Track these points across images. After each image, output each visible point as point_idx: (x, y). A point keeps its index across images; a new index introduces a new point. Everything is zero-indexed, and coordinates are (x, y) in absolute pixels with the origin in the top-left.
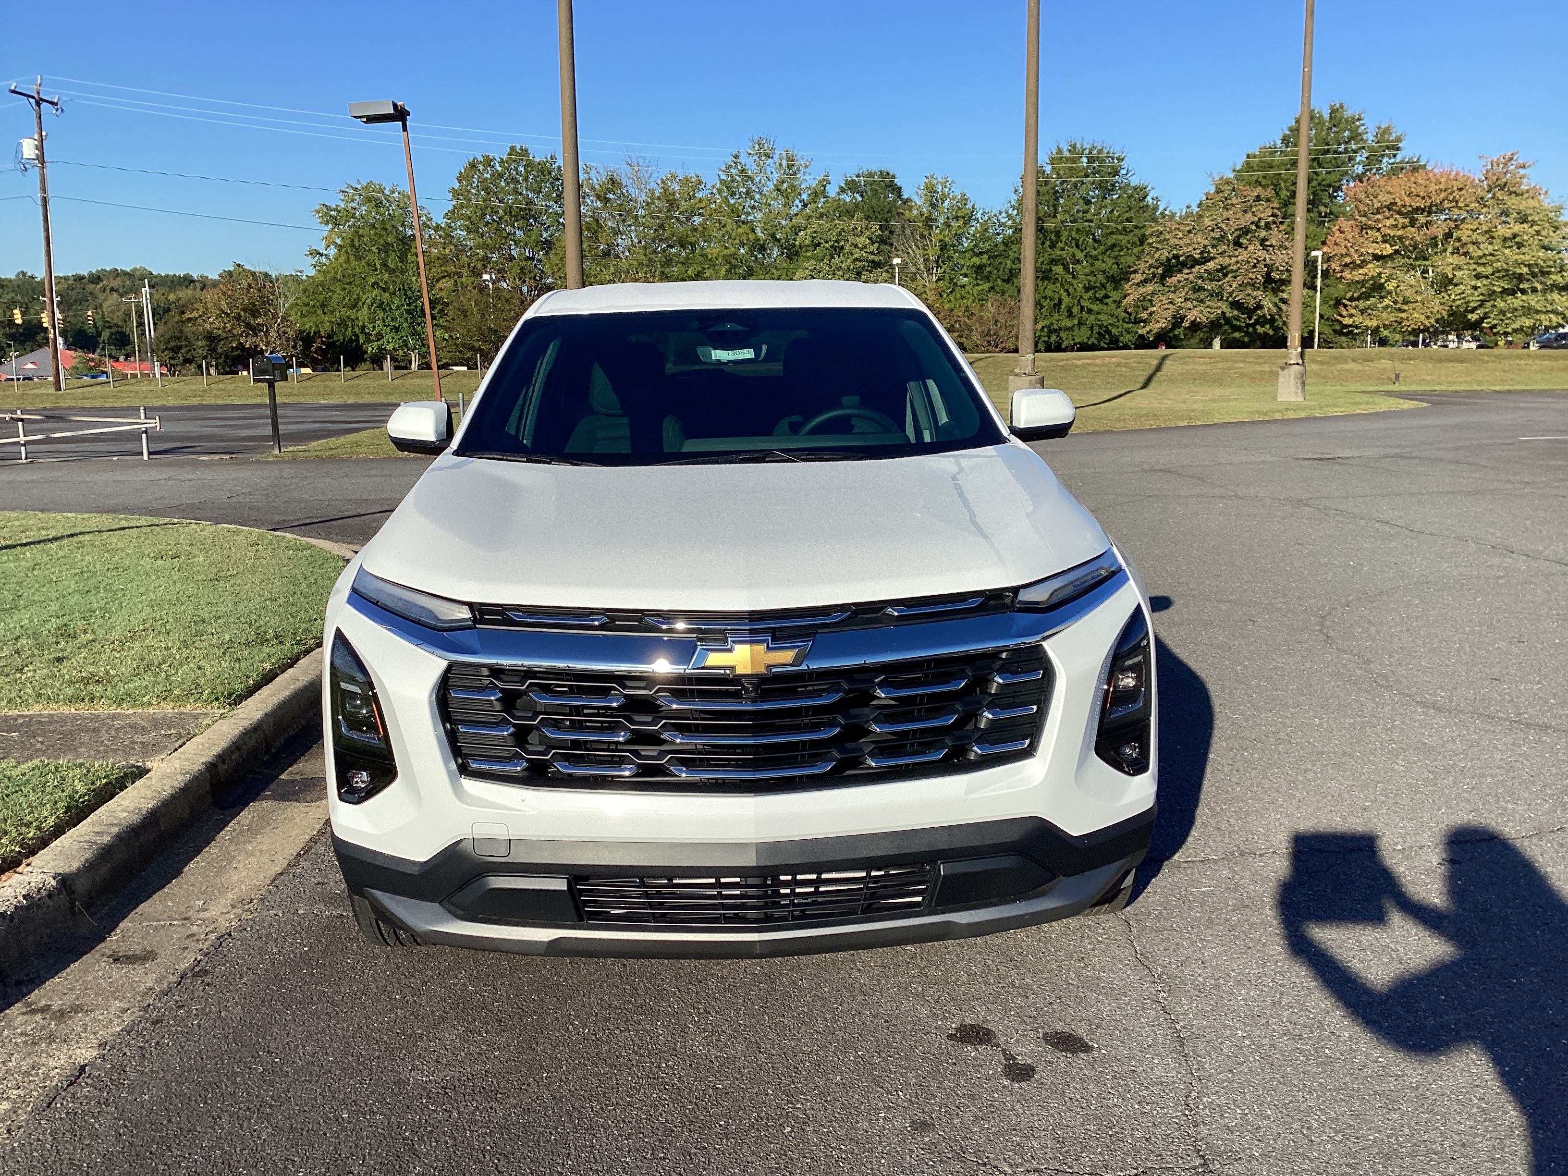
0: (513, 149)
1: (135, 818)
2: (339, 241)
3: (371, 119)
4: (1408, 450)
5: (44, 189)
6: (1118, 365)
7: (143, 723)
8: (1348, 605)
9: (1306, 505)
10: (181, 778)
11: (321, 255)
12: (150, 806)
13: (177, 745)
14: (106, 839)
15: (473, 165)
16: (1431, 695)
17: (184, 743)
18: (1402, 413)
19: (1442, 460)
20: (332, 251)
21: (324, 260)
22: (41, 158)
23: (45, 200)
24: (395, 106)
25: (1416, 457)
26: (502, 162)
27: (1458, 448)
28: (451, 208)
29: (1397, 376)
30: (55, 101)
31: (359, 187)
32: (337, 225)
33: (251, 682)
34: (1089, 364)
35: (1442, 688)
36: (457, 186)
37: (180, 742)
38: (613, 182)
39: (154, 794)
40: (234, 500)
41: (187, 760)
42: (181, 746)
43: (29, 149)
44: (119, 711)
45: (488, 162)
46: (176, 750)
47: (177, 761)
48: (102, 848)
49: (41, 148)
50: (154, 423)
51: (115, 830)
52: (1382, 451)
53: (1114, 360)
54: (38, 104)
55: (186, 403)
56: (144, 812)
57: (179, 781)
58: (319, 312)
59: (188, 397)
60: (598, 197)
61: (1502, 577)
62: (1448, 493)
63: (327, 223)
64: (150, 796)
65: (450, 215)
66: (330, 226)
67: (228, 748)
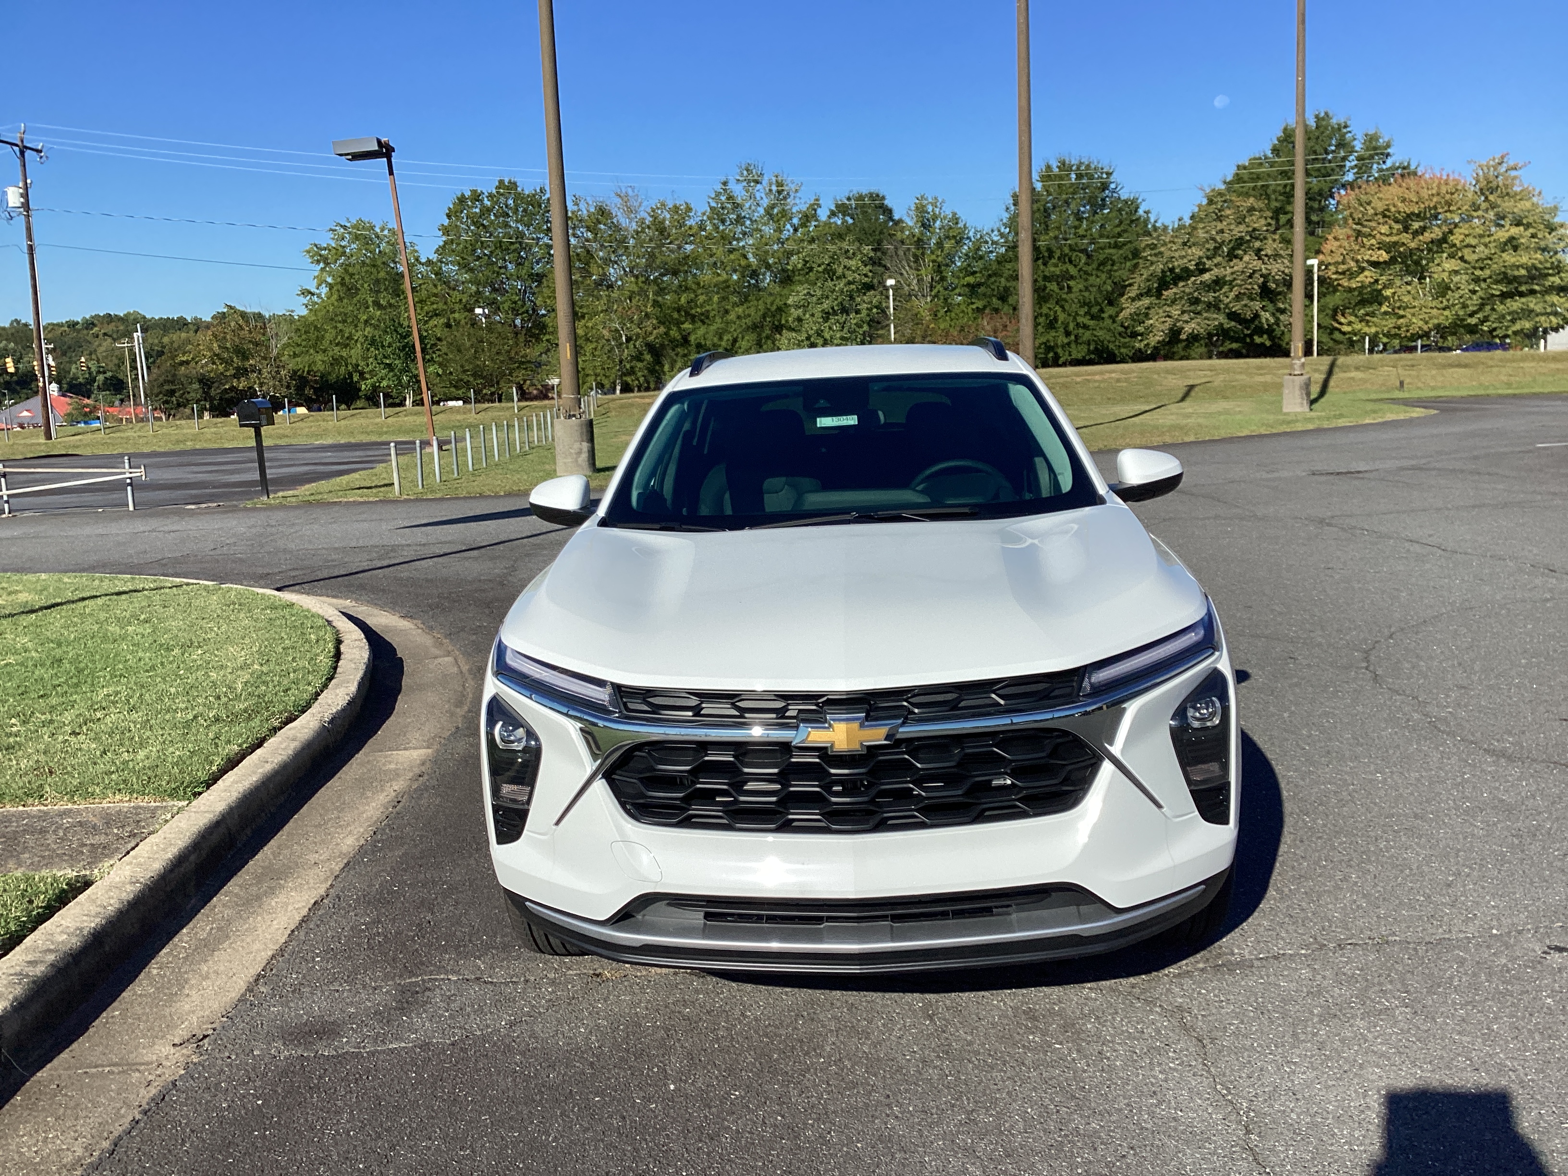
0: (501, 182)
1: (75, 942)
2: (330, 280)
3: (357, 156)
4: (1423, 461)
5: (30, 237)
6: (1118, 380)
7: (95, 820)
8: (1391, 637)
9: (1329, 525)
10: (129, 888)
11: (313, 294)
12: (93, 925)
13: (129, 846)
14: (39, 970)
15: (462, 200)
16: (1498, 741)
17: (137, 845)
18: (1410, 422)
19: (1462, 471)
20: (324, 290)
21: (315, 299)
22: (26, 206)
23: (31, 248)
24: (379, 142)
25: (1434, 469)
26: (490, 196)
27: (1476, 458)
28: (442, 243)
29: (1402, 383)
30: (39, 148)
31: (348, 225)
32: (327, 264)
33: (214, 768)
34: (1088, 381)
35: (1510, 733)
36: (446, 222)
37: (132, 844)
38: (603, 212)
39: (99, 909)
40: (218, 552)
41: (139, 865)
42: (133, 849)
43: (14, 197)
44: (70, 806)
45: (476, 197)
46: (128, 853)
47: (128, 867)
48: (34, 982)
49: (25, 195)
50: (139, 473)
51: (51, 958)
52: (1398, 463)
53: (1113, 375)
54: (22, 153)
55: (178, 448)
56: (85, 933)
57: (129, 892)
58: (312, 351)
59: (178, 442)
60: (589, 229)
61: (1547, 600)
62: (1474, 507)
63: (318, 262)
64: (93, 913)
65: (441, 250)
66: (322, 265)
67: (187, 848)
